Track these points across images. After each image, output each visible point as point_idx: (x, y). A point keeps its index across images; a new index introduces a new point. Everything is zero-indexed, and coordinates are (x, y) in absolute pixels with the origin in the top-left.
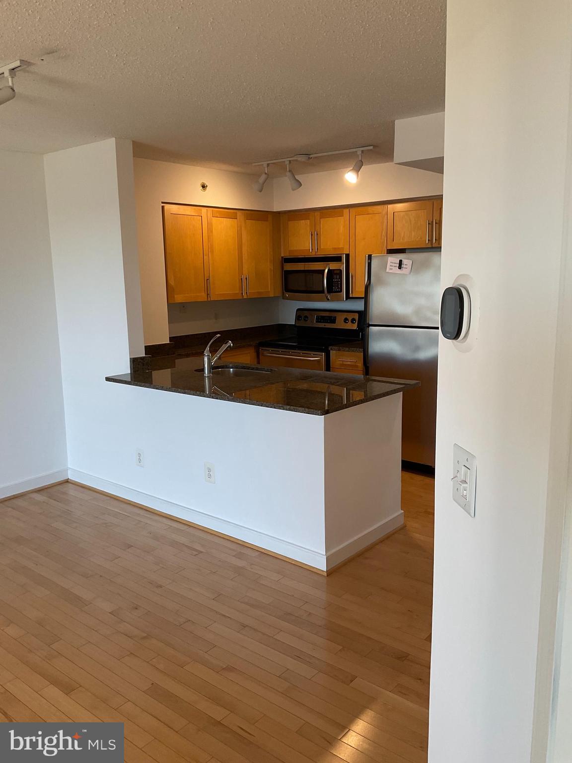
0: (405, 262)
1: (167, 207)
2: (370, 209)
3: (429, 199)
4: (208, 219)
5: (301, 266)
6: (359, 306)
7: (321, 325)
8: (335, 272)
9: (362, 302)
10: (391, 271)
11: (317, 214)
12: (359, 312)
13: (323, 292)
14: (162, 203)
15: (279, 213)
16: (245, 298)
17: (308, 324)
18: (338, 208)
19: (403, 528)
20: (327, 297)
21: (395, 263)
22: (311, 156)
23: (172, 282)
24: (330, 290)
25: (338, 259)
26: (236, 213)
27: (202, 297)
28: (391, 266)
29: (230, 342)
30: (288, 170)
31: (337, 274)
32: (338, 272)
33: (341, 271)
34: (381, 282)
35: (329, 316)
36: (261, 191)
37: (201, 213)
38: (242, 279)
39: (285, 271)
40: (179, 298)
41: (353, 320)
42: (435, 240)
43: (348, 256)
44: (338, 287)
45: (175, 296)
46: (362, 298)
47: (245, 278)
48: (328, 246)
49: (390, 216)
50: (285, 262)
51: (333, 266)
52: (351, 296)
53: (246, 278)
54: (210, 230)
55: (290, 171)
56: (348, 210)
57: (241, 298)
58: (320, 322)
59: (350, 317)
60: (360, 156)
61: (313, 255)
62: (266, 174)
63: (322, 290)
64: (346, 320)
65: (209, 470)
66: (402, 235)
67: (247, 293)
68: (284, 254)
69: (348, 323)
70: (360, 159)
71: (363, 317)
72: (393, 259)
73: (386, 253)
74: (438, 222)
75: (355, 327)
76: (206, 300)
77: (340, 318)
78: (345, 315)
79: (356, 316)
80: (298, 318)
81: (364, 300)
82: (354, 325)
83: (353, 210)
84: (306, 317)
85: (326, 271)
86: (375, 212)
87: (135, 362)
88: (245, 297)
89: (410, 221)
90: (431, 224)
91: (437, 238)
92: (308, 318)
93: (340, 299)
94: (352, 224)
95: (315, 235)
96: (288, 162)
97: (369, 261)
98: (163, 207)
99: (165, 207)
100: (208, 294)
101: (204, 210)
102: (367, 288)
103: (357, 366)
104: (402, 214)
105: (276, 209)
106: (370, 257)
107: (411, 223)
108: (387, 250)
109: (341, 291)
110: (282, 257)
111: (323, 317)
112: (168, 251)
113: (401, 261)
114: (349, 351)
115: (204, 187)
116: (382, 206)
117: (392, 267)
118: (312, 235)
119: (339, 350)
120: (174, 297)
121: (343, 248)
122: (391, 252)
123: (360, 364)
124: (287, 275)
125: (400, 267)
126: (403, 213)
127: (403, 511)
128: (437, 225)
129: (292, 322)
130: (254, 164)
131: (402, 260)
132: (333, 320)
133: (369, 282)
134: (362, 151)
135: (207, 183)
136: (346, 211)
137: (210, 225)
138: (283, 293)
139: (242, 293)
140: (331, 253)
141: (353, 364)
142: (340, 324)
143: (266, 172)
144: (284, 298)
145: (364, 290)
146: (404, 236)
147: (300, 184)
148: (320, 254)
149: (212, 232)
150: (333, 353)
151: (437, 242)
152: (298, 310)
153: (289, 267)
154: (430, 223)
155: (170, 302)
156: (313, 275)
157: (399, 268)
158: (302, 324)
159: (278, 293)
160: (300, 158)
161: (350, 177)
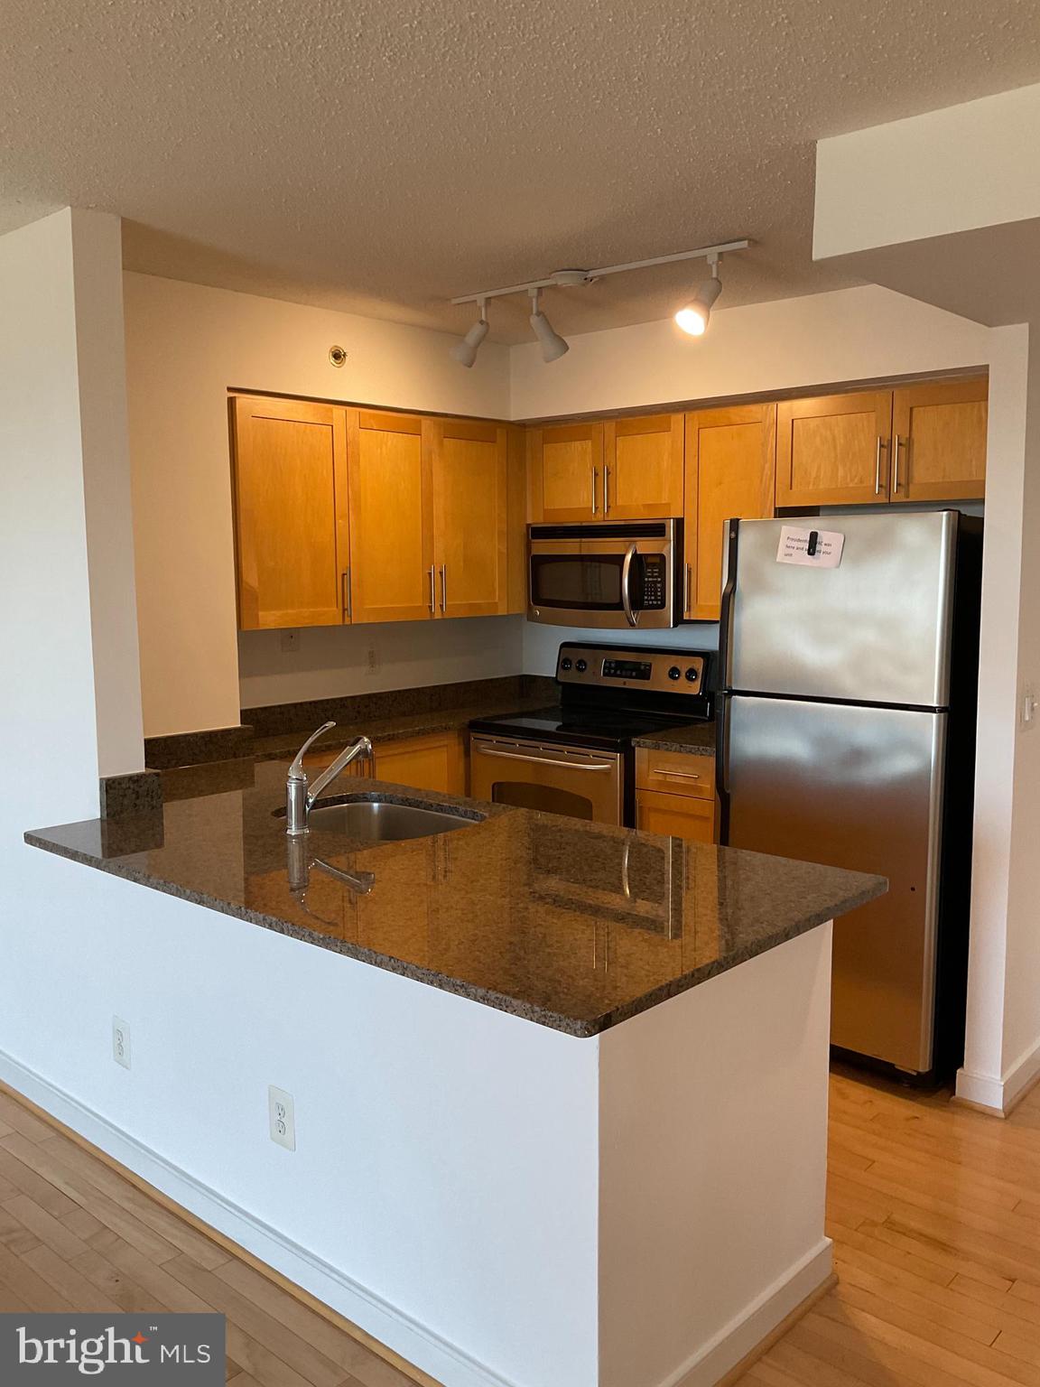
0: (824, 537)
1: (242, 400)
2: (735, 413)
3: (880, 388)
4: (350, 432)
5: (571, 547)
6: (708, 640)
7: (617, 683)
8: (650, 560)
9: (715, 631)
10: (787, 560)
11: (610, 427)
12: (705, 655)
13: (619, 606)
14: (230, 389)
15: (523, 425)
16: (436, 617)
17: (587, 679)
18: (659, 413)
19: (830, 1290)
20: (629, 619)
21: (799, 540)
22: (591, 274)
23: (251, 579)
24: (637, 604)
25: (656, 530)
26: (420, 421)
27: (330, 615)
28: (788, 547)
29: (366, 740)
30: (534, 312)
31: (654, 565)
32: (657, 560)
33: (662, 558)
34: (761, 586)
35: (635, 662)
36: (470, 366)
37: (332, 418)
38: (430, 574)
39: (535, 557)
40: (270, 619)
41: (691, 674)
42: (898, 485)
43: (679, 523)
44: (656, 595)
45: (261, 613)
46: (716, 622)
47: (438, 571)
48: (632, 502)
49: (784, 430)
50: (533, 538)
51: (646, 546)
52: (686, 617)
53: (441, 573)
54: (353, 457)
55: (539, 313)
56: (681, 416)
57: (428, 618)
58: (615, 675)
59: (684, 665)
60: (714, 267)
61: (598, 519)
62: (482, 322)
63: (618, 601)
64: (674, 673)
65: (281, 1111)
66: (814, 475)
67: (442, 606)
68: (535, 518)
69: (679, 681)
70: (714, 275)
71: (715, 664)
72: (795, 531)
73: (773, 515)
74: (903, 441)
75: (695, 688)
76: (339, 622)
77: (661, 667)
78: (673, 661)
79: (698, 664)
80: (563, 663)
81: (718, 626)
82: (692, 684)
83: (695, 416)
84: (581, 662)
85: (629, 557)
86: (748, 420)
87: (113, 789)
88: (438, 616)
89: (834, 439)
90: (886, 446)
91: (903, 481)
92: (585, 665)
93: (659, 625)
94: (692, 450)
95: (604, 476)
96: (535, 292)
97: (733, 535)
98: (231, 402)
99: (237, 401)
100: (344, 610)
101: (338, 411)
102: (728, 600)
103: (700, 790)
104: (813, 424)
105: (515, 414)
106: (735, 525)
107: (835, 448)
108: (775, 509)
109: (663, 605)
110: (528, 525)
111: (620, 665)
112: (243, 504)
113: (814, 536)
114: (680, 752)
115: (338, 356)
116: (764, 406)
117: (791, 551)
118: (596, 475)
119: (657, 747)
120: (257, 615)
121: (668, 504)
122: (784, 512)
123: (708, 785)
124: (537, 565)
125: (812, 551)
126: (817, 421)
127: (829, 1240)
128: (903, 449)
129: (550, 671)
130: (455, 301)
131: (816, 533)
132: (644, 674)
133: (731, 585)
134: (720, 254)
135: (345, 347)
136: (677, 418)
137: (351, 446)
138: (529, 608)
139: (430, 607)
140: (639, 516)
141: (691, 782)
142: (660, 682)
143: (483, 318)
144: (532, 618)
145: (719, 603)
146: (817, 477)
147: (566, 348)
148: (614, 518)
149: (358, 463)
150: (642, 754)
151: (902, 490)
152: (565, 645)
153: (544, 547)
154: (886, 444)
155: (245, 628)
156: (600, 567)
157: (809, 554)
158: (573, 677)
159: (520, 606)
160: (564, 280)
161: (690, 320)
